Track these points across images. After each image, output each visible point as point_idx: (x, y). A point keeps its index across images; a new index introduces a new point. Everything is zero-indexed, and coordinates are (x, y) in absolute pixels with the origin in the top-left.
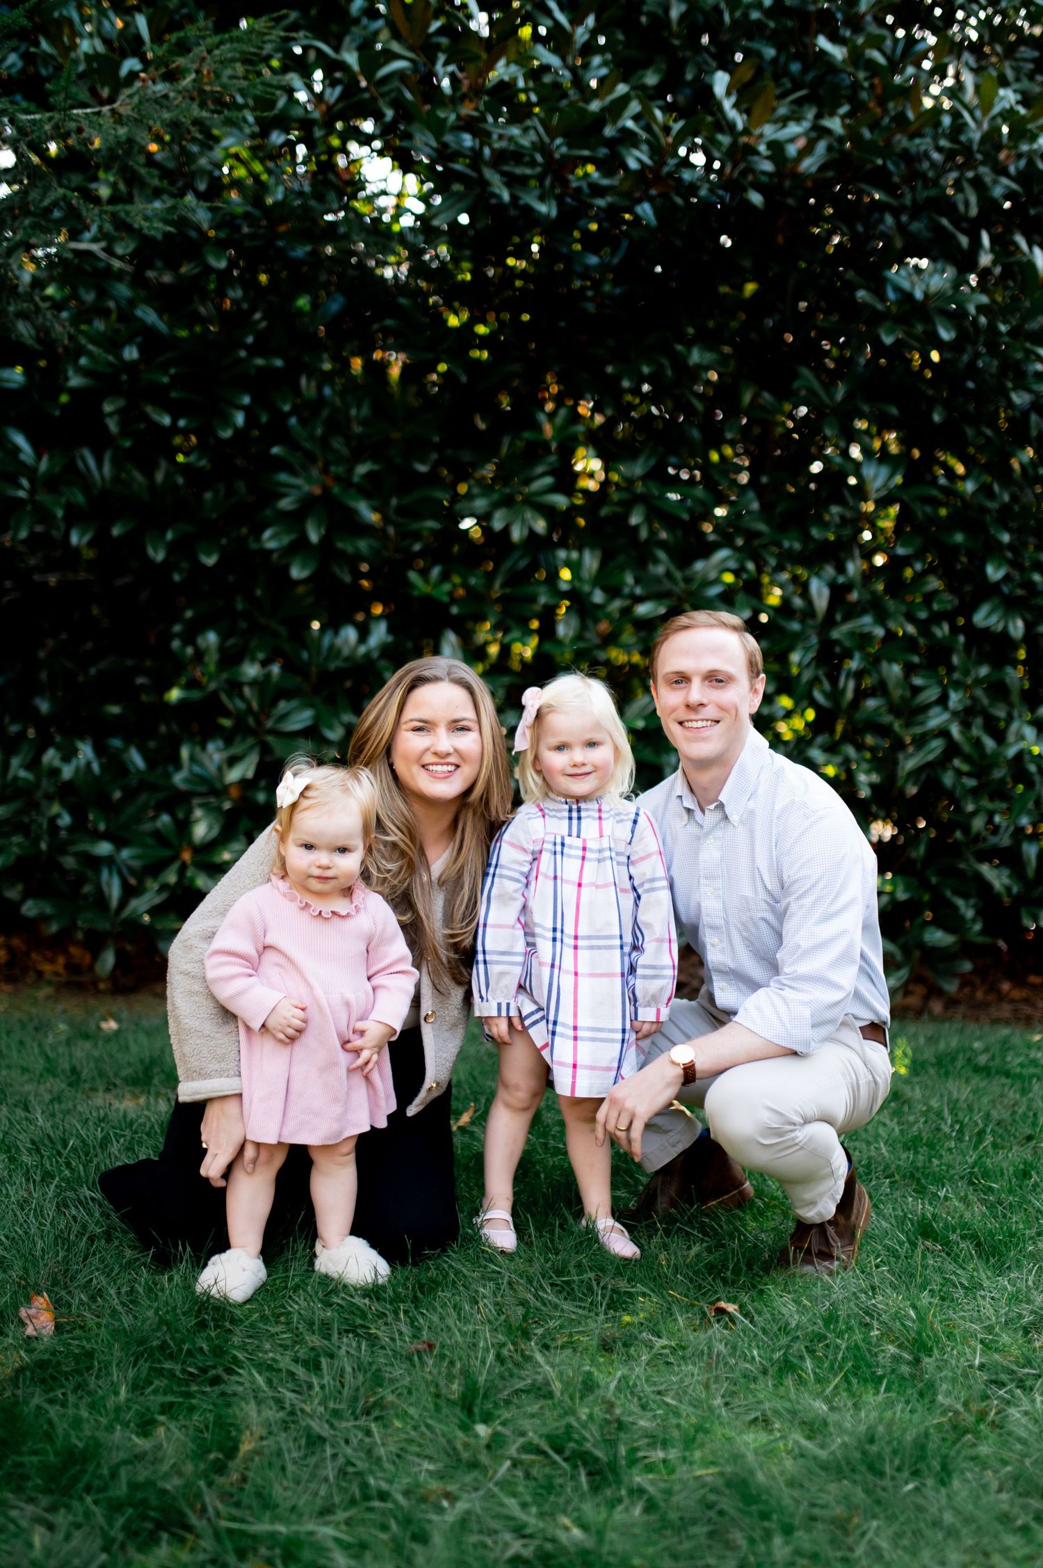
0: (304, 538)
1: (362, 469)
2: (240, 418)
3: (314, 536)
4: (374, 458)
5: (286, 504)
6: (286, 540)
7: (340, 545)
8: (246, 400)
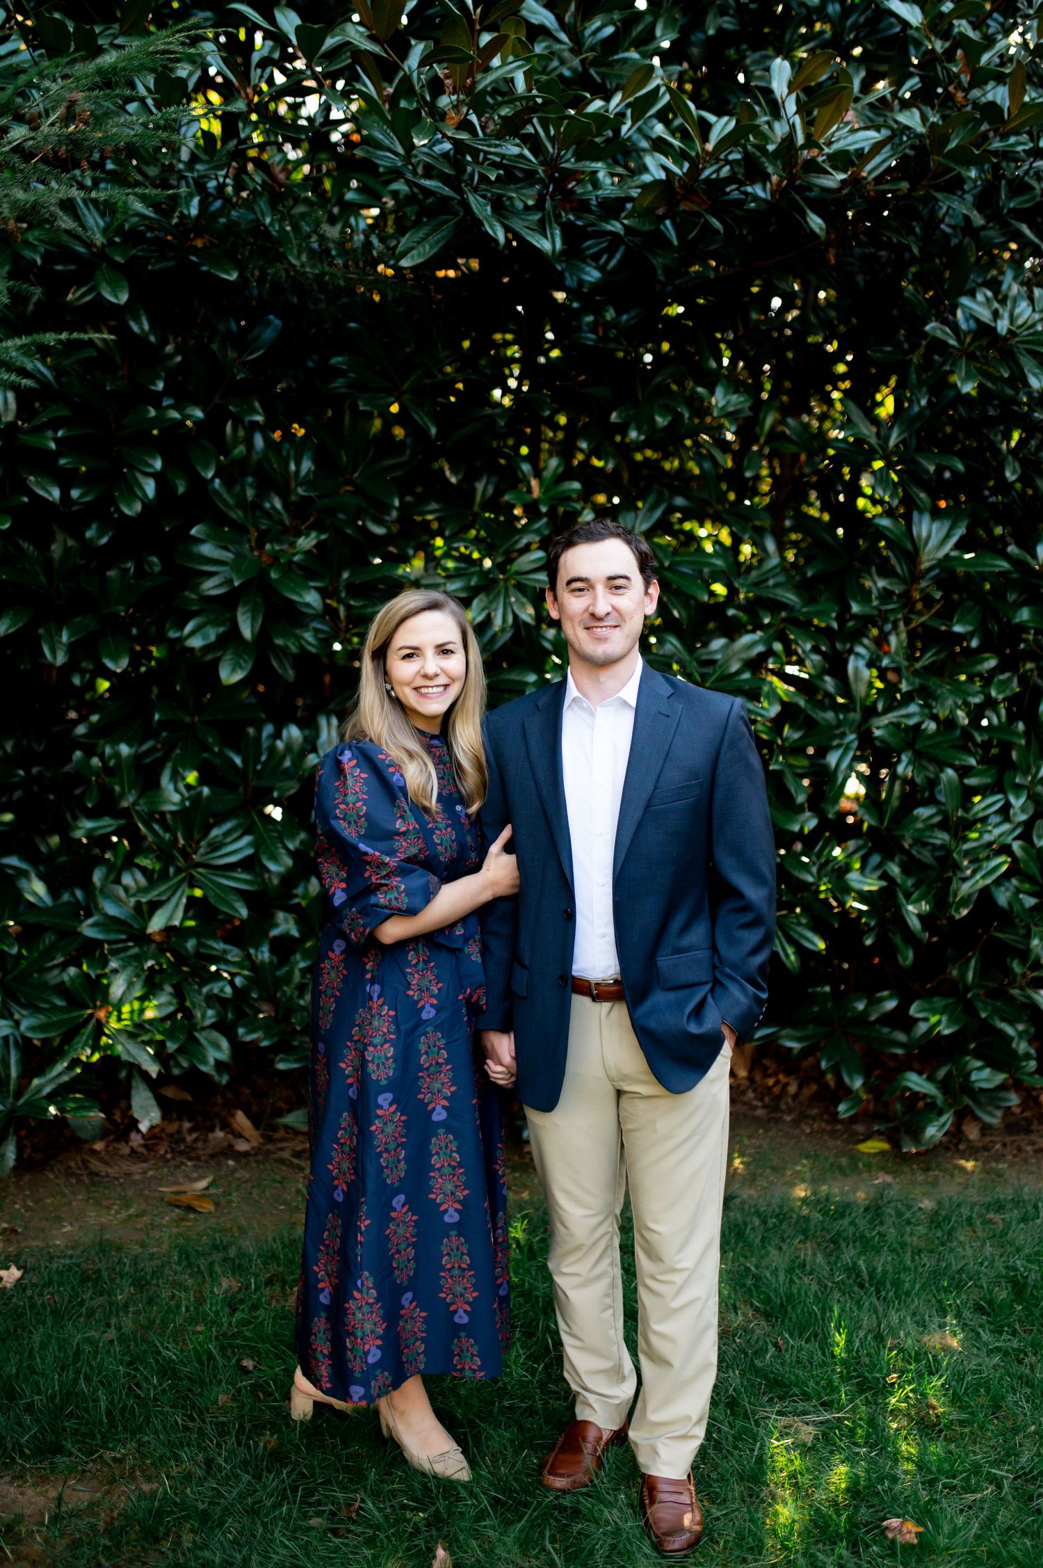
0: (235, 631)
1: (306, 542)
2: (150, 487)
3: (247, 632)
4: (319, 527)
5: (211, 587)
6: (212, 634)
7: (279, 642)
8: (158, 464)
